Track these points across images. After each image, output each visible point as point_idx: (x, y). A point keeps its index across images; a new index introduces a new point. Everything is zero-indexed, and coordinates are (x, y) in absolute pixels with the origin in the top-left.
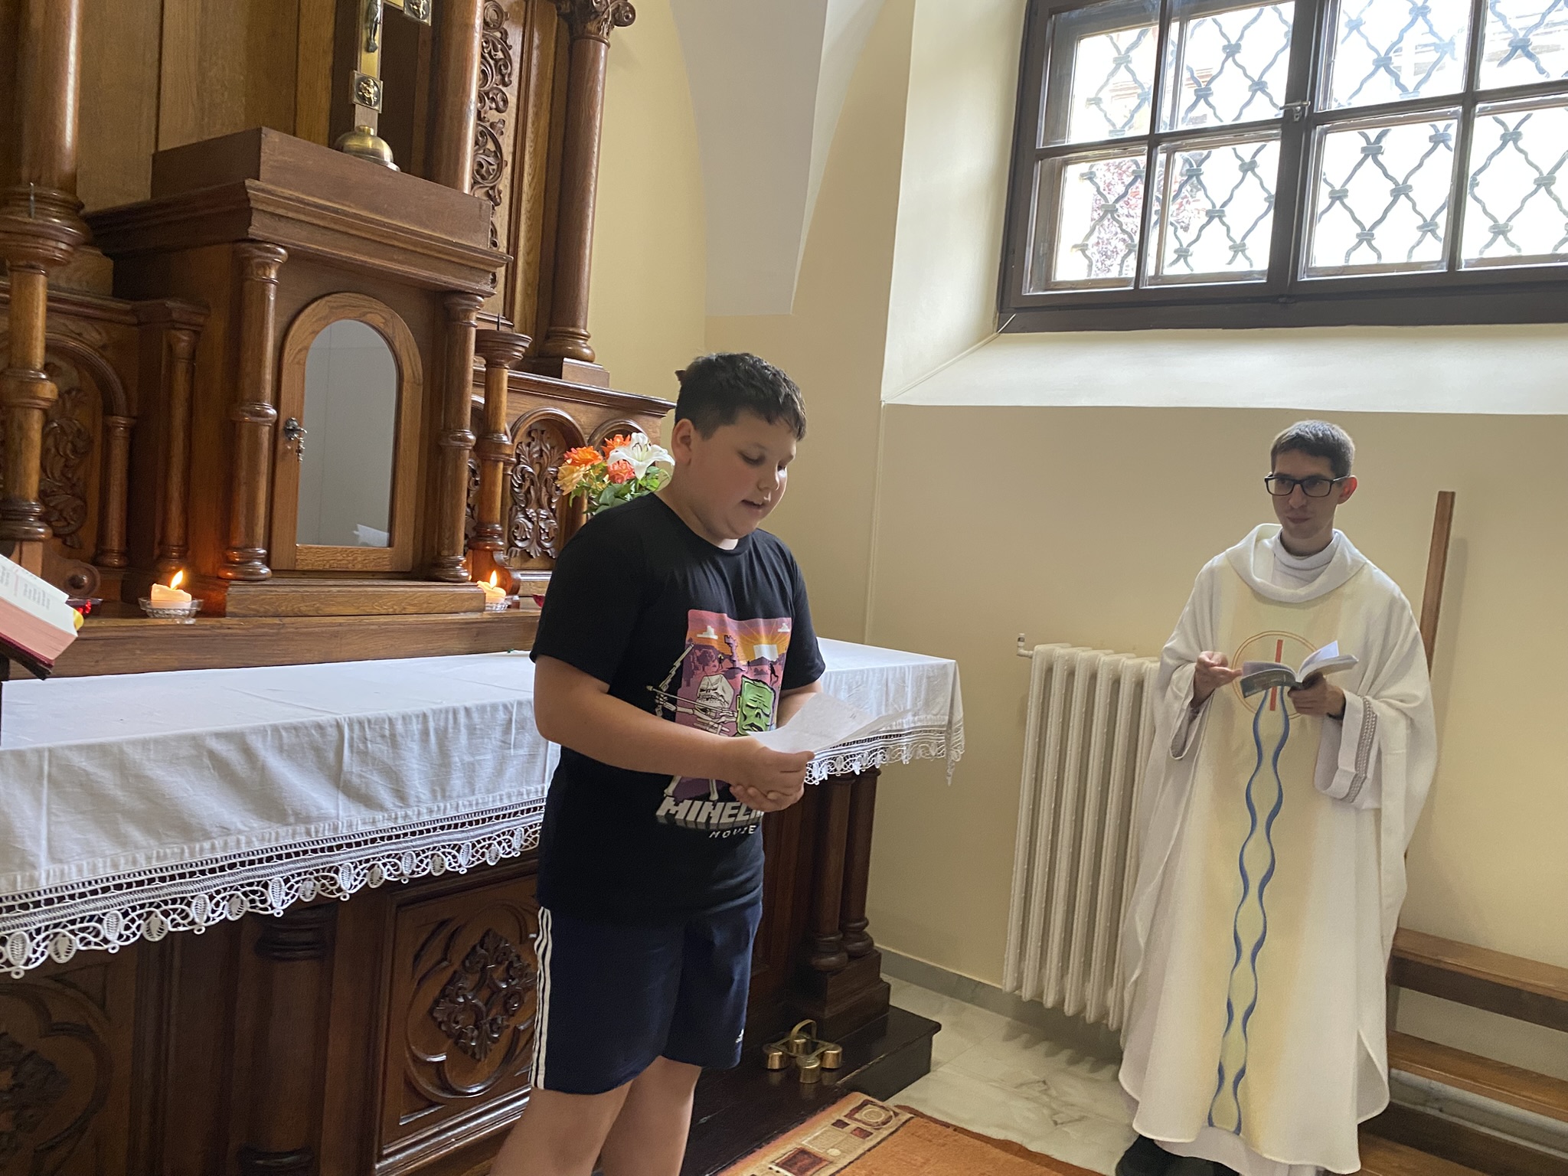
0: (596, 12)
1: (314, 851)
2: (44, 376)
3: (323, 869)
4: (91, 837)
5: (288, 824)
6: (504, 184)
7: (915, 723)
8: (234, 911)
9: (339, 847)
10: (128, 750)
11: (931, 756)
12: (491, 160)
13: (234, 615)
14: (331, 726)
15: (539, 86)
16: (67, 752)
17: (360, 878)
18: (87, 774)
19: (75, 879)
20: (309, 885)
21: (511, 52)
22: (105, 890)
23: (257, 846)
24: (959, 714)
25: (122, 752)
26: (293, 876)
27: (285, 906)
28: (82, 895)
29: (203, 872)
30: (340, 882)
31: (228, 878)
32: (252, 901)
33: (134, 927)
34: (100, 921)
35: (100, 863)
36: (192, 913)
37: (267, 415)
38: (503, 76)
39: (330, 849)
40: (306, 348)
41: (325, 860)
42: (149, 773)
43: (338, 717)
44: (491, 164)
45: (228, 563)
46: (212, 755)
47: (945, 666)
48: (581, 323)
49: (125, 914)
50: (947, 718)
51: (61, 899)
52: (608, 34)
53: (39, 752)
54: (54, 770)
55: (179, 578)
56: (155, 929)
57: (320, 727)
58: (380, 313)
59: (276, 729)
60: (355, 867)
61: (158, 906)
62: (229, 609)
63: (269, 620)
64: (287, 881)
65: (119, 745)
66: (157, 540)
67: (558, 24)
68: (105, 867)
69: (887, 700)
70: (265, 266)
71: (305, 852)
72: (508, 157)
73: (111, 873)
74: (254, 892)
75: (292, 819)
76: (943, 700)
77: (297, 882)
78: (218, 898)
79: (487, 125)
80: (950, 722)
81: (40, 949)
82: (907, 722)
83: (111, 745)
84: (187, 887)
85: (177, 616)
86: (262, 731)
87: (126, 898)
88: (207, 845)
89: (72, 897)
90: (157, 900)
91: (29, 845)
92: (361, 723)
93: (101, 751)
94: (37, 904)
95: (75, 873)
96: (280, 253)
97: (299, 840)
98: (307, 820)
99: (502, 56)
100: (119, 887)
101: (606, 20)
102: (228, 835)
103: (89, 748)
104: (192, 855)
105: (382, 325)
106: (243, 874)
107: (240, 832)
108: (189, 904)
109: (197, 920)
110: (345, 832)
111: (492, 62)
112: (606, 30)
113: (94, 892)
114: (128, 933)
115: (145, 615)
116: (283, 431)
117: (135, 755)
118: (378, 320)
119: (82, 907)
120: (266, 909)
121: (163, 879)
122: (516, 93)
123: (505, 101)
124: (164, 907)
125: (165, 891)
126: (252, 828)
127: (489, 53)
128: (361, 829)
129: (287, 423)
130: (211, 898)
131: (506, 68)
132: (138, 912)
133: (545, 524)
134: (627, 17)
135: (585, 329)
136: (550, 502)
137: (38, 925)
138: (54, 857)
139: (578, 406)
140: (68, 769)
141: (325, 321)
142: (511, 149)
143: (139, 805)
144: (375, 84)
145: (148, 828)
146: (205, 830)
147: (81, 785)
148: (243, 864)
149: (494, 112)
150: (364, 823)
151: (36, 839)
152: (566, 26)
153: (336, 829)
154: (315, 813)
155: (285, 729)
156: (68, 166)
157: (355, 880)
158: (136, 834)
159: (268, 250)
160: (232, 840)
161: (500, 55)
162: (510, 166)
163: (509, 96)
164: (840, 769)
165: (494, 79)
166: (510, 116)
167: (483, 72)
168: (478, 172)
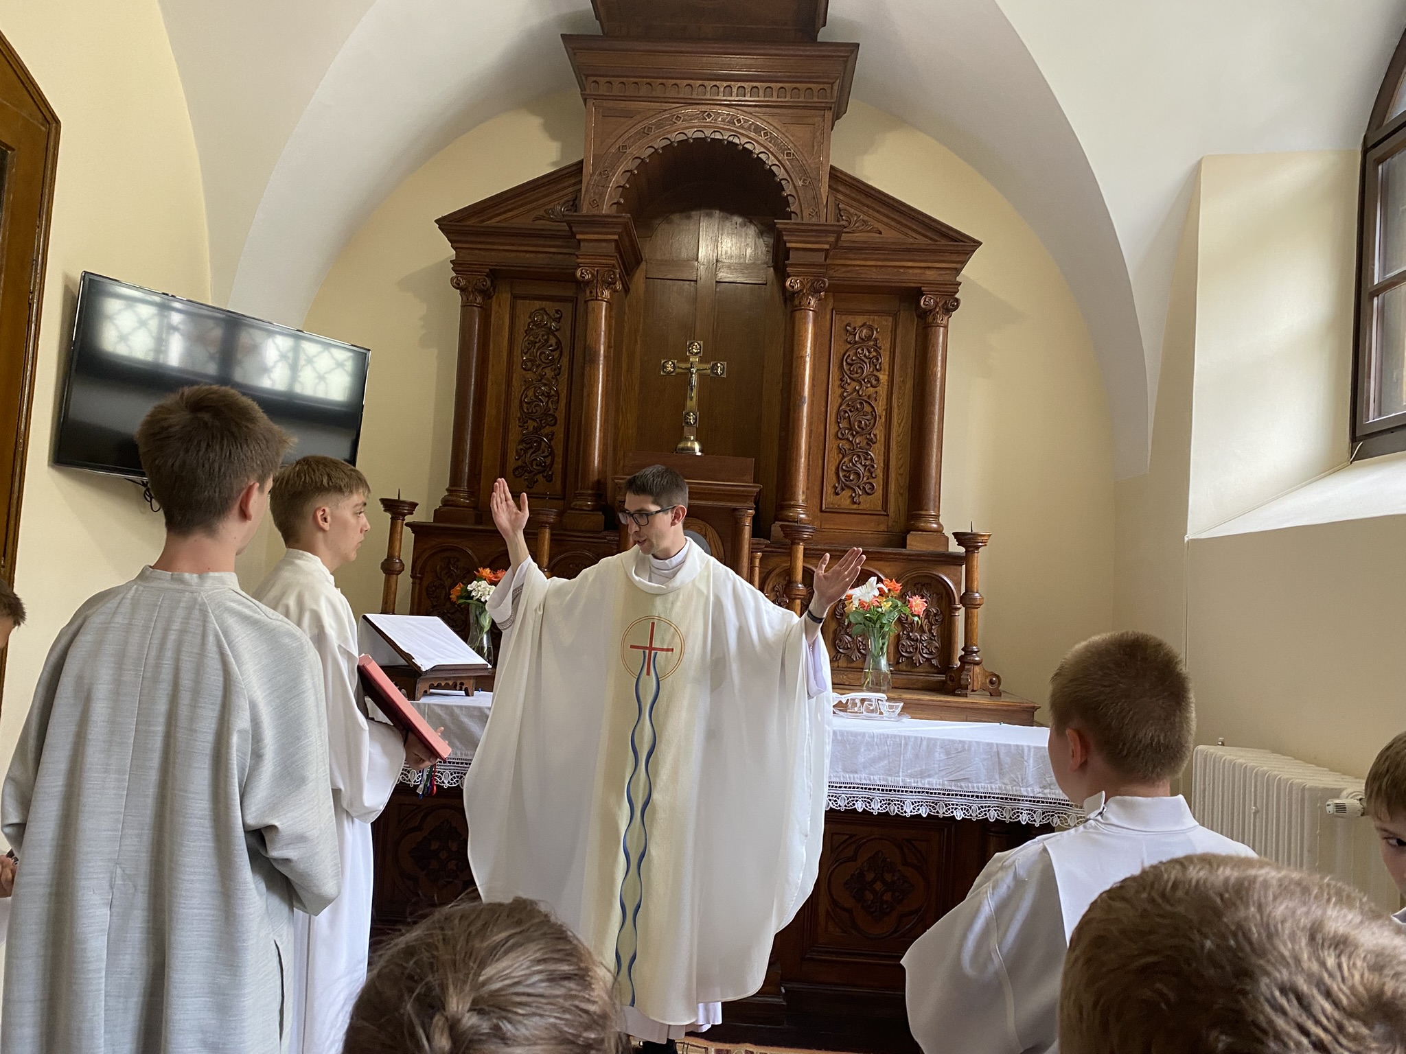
6: (879, 432)
12: (868, 417)
15: (902, 365)
16: (434, 706)
18: (441, 715)
21: (880, 350)
33: (455, 780)
34: (443, 774)
38: (876, 366)
42: (463, 719)
44: (868, 420)
48: (932, 507)
52: (942, 320)
69: (1000, 769)
72: (880, 412)
79: (865, 398)
99: (875, 354)
101: (937, 313)
111: (866, 361)
122: (886, 373)
123: (878, 379)
127: (865, 356)
131: (878, 360)
134: (953, 306)
135: (933, 511)
142: (884, 408)
144: (694, 414)
149: (872, 389)
152: (919, 322)
161: (873, 354)
162: (883, 418)
163: (881, 377)
164: (942, 812)
165: (867, 369)
166: (882, 390)
167: (860, 367)
168: (859, 427)
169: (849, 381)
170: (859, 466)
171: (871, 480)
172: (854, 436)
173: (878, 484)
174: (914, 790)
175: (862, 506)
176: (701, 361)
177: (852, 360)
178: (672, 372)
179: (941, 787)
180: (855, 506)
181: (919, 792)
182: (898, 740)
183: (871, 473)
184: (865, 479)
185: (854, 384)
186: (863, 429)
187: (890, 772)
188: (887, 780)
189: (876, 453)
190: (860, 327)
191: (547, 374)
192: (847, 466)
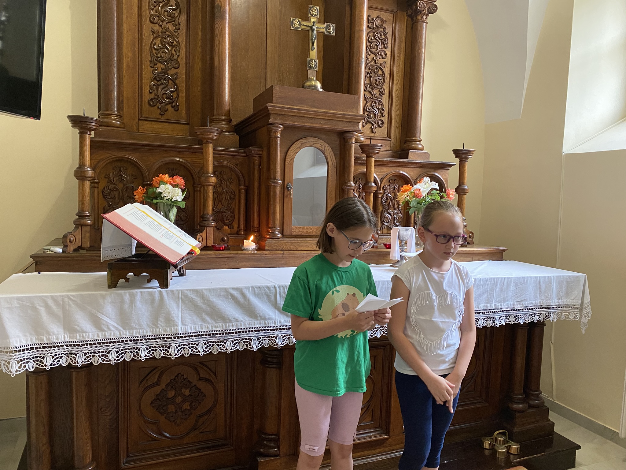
0: (420, 11)
1: (268, 330)
2: (212, 175)
3: (271, 337)
4: (194, 318)
5: (258, 320)
6: (386, 87)
7: (559, 303)
8: (241, 347)
9: (277, 329)
10: (205, 292)
11: (570, 319)
12: (380, 78)
13: (268, 250)
14: (272, 287)
15: (399, 46)
16: (186, 291)
17: (285, 341)
18: (193, 299)
19: (189, 331)
20: (267, 342)
21: (387, 35)
22: (199, 335)
23: (248, 327)
24: (587, 299)
25: (202, 292)
26: (260, 338)
27: (258, 348)
28: (192, 336)
29: (230, 333)
30: (277, 342)
31: (238, 336)
32: (247, 345)
33: (208, 348)
34: (197, 345)
35: (197, 327)
36: (226, 346)
37: (278, 183)
38: (384, 45)
39: (274, 330)
40: (293, 159)
41: (272, 333)
42: (211, 299)
43: (275, 284)
44: (380, 80)
45: (268, 233)
46: (232, 295)
47: (578, 277)
48: (418, 135)
49: (205, 344)
50: (580, 302)
51: (185, 337)
52: (426, 19)
53: (178, 291)
54: (183, 297)
55: (252, 238)
56: (215, 350)
57: (268, 288)
58: (320, 143)
59: (253, 287)
60: (283, 337)
61: (216, 343)
62: (266, 248)
63: (280, 252)
64: (258, 339)
65: (202, 290)
66: (251, 226)
67: (407, 20)
68: (199, 328)
69: (540, 291)
70: (276, 132)
71: (264, 330)
72: (387, 75)
73: (200, 330)
74: (247, 342)
75: (259, 319)
76: (577, 293)
77: (262, 340)
78: (235, 342)
79: (379, 65)
80: (582, 303)
81: (180, 352)
82: (554, 302)
83: (199, 290)
84: (225, 338)
85: (250, 250)
86: (248, 288)
87: (206, 339)
88: (230, 324)
89: (189, 336)
90: (215, 340)
91: (175, 319)
92: (283, 287)
93: (197, 292)
94: (178, 337)
95: (190, 329)
96: (280, 127)
97: (262, 325)
98: (265, 319)
99: (384, 37)
100: (203, 335)
101: (425, 13)
102: (237, 322)
103: (193, 290)
104: (226, 327)
105: (320, 148)
106: (243, 335)
107: (241, 321)
108: (225, 343)
109: (228, 349)
110: (279, 325)
111: (380, 41)
112: (425, 17)
113: (195, 336)
114: (206, 350)
115: (242, 250)
116: (285, 188)
117: (207, 293)
118: (318, 146)
119: (192, 340)
120: (251, 348)
121: (217, 334)
122: (390, 50)
123: (386, 54)
124: (217, 343)
125: (218, 338)
126: (246, 320)
127: (379, 37)
128: (285, 324)
129: (287, 185)
130: (233, 342)
131: (385, 41)
132: (209, 344)
133: (397, 216)
134: (434, 10)
135: (420, 137)
136: (398, 208)
137: (179, 344)
138: (183, 324)
139: (409, 169)
140: (186, 296)
141: (300, 148)
142: (389, 72)
143: (209, 310)
144: (315, 61)
145: (211, 316)
146: (229, 319)
147: (191, 301)
148: (243, 332)
149: (382, 59)
150: (286, 322)
151: (177, 317)
152: (410, 19)
153: (275, 323)
154: (267, 317)
155: (256, 287)
156: (227, 108)
157: (283, 342)
158: (208, 319)
159: (278, 127)
160: (239, 324)
161: (383, 37)
162: (388, 79)
163: (387, 52)
164: (512, 321)
165: (380, 47)
166: (388, 60)
167: (376, 45)
168: (375, 84)
169: (370, 53)
170: (375, 108)
171: (382, 118)
172: (372, 89)
173: (385, 119)
174: (500, 310)
175: (376, 135)
176: (319, 22)
177: (372, 39)
178: (299, 28)
179: (513, 306)
180: (373, 135)
181: (502, 311)
182: (493, 280)
183: (382, 114)
184: (379, 117)
185: (372, 56)
186: (377, 85)
187: (488, 301)
188: (487, 306)
189: (385, 100)
190: (376, 18)
191: (170, 28)
192: (369, 109)
